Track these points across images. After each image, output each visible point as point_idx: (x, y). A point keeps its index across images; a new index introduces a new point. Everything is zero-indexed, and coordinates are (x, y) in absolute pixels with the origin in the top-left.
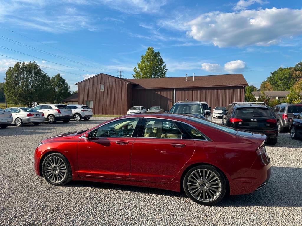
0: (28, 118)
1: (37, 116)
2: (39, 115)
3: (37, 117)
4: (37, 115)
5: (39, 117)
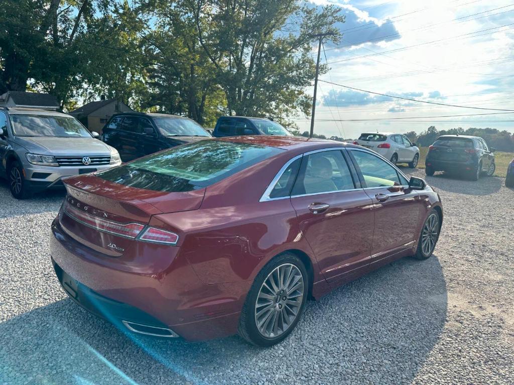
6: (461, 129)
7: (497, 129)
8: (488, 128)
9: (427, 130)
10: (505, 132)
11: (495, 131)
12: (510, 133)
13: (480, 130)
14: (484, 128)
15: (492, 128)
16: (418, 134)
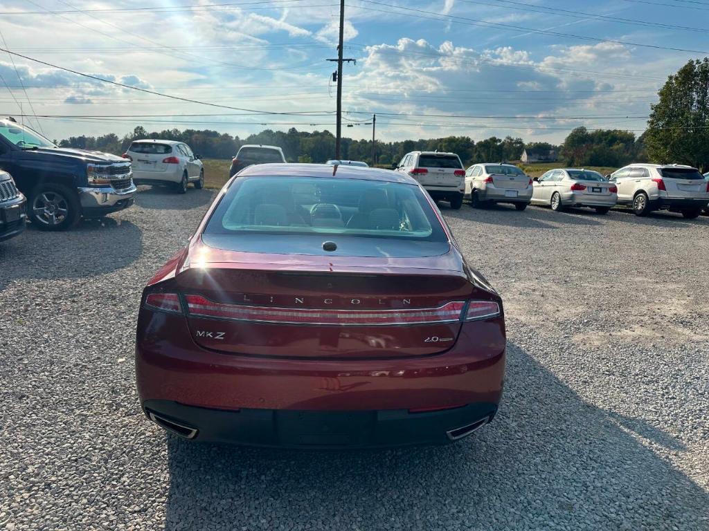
0: (571, 193)
1: (593, 191)
2: (601, 188)
3: (594, 193)
4: (595, 190)
5: (600, 194)
6: (177, 130)
7: (218, 132)
8: (207, 131)
9: (133, 132)
10: (226, 135)
11: (215, 134)
12: (232, 137)
13: (199, 132)
14: (202, 129)
15: (212, 131)
16: (121, 137)
